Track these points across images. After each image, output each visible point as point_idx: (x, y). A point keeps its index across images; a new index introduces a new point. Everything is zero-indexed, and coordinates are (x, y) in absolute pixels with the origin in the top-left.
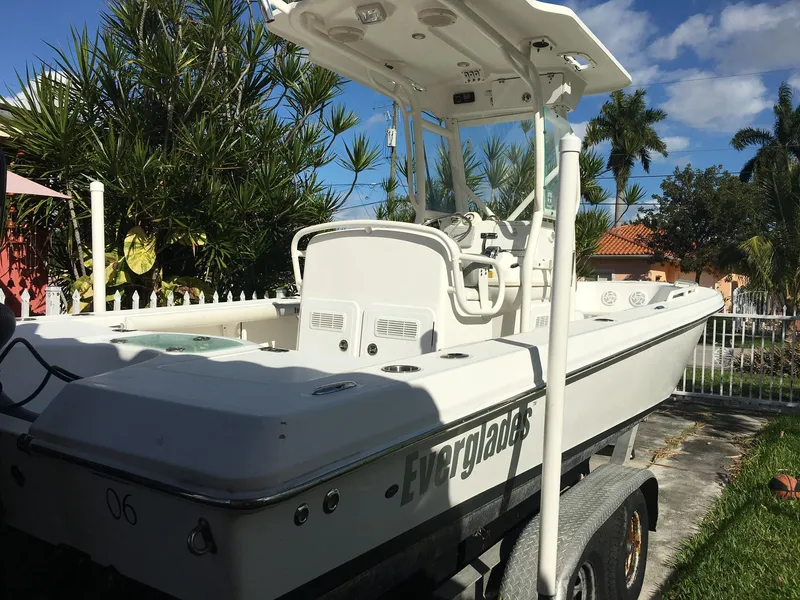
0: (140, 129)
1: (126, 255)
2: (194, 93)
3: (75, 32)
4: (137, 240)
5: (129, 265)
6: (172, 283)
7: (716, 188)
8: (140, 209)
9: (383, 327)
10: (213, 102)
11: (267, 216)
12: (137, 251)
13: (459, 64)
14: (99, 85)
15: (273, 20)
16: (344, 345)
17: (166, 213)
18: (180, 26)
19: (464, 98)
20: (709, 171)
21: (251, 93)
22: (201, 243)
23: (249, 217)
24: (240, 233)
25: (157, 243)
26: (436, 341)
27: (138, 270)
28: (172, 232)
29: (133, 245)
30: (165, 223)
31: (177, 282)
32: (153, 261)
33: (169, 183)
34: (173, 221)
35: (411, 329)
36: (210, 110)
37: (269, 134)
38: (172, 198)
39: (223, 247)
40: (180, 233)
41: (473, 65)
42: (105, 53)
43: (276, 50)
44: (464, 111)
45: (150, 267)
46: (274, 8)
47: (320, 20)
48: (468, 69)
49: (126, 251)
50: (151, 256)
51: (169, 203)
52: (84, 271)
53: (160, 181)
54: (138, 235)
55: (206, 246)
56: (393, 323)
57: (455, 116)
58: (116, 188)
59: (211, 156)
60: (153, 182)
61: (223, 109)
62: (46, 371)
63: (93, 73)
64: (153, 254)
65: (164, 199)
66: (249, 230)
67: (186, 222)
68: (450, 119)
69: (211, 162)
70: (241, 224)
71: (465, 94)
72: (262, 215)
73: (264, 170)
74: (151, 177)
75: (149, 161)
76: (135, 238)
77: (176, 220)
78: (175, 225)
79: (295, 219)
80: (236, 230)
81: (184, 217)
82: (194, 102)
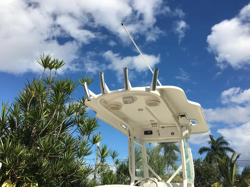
0: (20, 139)
2: (45, 126)
3: (3, 103)
7: (201, 165)
8: (12, 172)
10: (51, 129)
11: (64, 176)
13: (150, 121)
14: (8, 121)
15: (90, 100)
17: (23, 174)
18: (44, 103)
19: (148, 133)
20: (198, 160)
21: (65, 127)
23: (57, 176)
28: (24, 182)
30: (22, 179)
33: (27, 161)
36: (49, 133)
37: (69, 142)
38: (27, 168)
40: (27, 183)
41: (156, 121)
42: (14, 110)
43: (77, 113)
46: (91, 96)
47: (105, 102)
48: (153, 122)
51: (26, 169)
53: (24, 160)
54: (9, 183)
57: (144, 139)
58: (5, 163)
59: (48, 151)
60: (21, 160)
61: (54, 133)
63: (6, 117)
65: (24, 168)
66: (56, 182)
67: (31, 178)
68: (142, 140)
69: (48, 153)
70: (53, 179)
71: (149, 131)
72: (62, 175)
73: (65, 156)
74: (21, 159)
75: (22, 152)
76: (7, 184)
77: (27, 177)
78: (26, 179)
79: (75, 177)
80: (51, 182)
81: (31, 176)
82: (44, 130)
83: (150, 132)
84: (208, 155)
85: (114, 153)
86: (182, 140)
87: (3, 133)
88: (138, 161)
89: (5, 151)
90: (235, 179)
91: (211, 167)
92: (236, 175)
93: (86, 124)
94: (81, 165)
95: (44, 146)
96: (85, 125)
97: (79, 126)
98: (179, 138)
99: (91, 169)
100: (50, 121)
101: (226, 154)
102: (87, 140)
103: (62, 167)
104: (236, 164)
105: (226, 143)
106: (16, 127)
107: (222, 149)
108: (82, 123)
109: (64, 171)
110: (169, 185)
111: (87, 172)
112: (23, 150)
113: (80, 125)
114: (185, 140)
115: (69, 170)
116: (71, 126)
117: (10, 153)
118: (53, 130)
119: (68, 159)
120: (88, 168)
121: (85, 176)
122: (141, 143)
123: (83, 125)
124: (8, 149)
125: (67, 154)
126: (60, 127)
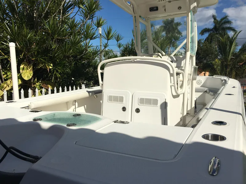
0: (24, 23)
1: (21, 73)
2: (45, 8)
4: (25, 67)
5: (23, 77)
6: (39, 83)
7: (201, 45)
9: (142, 101)
10: (52, 12)
11: (74, 57)
12: (25, 71)
14: (6, 6)
16: (124, 109)
17: (36, 56)
19: (154, 9)
21: (66, 10)
22: (51, 67)
23: (68, 57)
24: (65, 63)
25: (33, 67)
26: (167, 106)
27: (26, 78)
28: (39, 63)
29: (23, 68)
30: (37, 60)
31: (41, 83)
32: (32, 75)
33: (37, 44)
34: (40, 59)
35: (155, 102)
36: (51, 16)
37: (73, 26)
38: (39, 50)
39: (59, 69)
40: (42, 64)
44: (154, 14)
45: (31, 77)
49: (21, 71)
50: (31, 73)
51: (38, 52)
52: (3, 80)
53: (34, 43)
54: (25, 65)
55: (52, 68)
56: (146, 99)
57: (149, 16)
60: (31, 44)
62: (5, 151)
64: (32, 72)
65: (36, 50)
66: (68, 62)
67: (45, 59)
68: (147, 18)
69: (55, 35)
70: (65, 60)
71: (155, 7)
72: (72, 56)
73: (72, 39)
74: (30, 42)
75: (29, 35)
76: (24, 66)
77: (41, 59)
78: (41, 61)
79: (85, 58)
80: (63, 62)
81: (44, 57)
82: (45, 12)
83: (155, 9)
84: (209, 35)
85: (118, 36)
86: (190, 13)
87: (6, 18)
88: (143, 42)
89: (13, 35)
90: (232, 56)
91: (211, 46)
92: (233, 53)
93: (87, 4)
94: (89, 47)
95: (50, 28)
96: (86, 6)
97: (79, 7)
98: (186, 12)
99: (99, 51)
100: (49, 3)
101: (227, 33)
102: (91, 24)
103: (71, 49)
104: (236, 42)
105: (229, 22)
106: (16, 11)
107: (224, 29)
108: (83, 4)
109: (74, 52)
110: (173, 58)
111: (95, 53)
112: (31, 34)
113: (81, 6)
114: (192, 14)
115: (79, 51)
116: (71, 9)
117: (19, 37)
118: (54, 13)
119: (75, 41)
120: (96, 50)
121: (94, 57)
122: (146, 21)
123: (85, 6)
124: (15, 33)
125: (73, 37)
126: (60, 10)
